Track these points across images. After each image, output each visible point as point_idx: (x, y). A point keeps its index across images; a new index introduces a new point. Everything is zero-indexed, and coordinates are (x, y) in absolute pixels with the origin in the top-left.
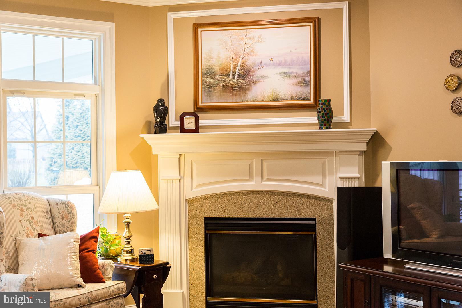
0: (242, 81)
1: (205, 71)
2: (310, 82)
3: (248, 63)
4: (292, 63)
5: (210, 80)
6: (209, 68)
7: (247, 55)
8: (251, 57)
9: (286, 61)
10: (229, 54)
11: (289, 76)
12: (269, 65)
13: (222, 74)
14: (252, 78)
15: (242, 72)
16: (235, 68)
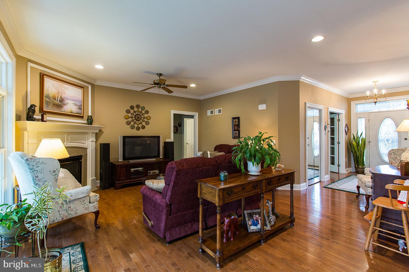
0: (61, 103)
1: (46, 95)
2: (82, 108)
3: (63, 97)
4: (76, 101)
5: (47, 100)
6: (48, 94)
7: (62, 93)
8: (64, 95)
9: (75, 100)
10: (56, 91)
11: (76, 105)
12: (70, 99)
13: (53, 98)
14: (64, 103)
15: (60, 99)
16: (58, 97)
